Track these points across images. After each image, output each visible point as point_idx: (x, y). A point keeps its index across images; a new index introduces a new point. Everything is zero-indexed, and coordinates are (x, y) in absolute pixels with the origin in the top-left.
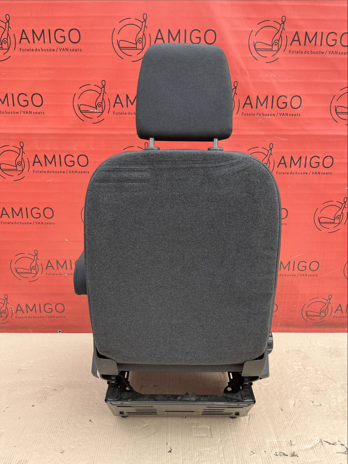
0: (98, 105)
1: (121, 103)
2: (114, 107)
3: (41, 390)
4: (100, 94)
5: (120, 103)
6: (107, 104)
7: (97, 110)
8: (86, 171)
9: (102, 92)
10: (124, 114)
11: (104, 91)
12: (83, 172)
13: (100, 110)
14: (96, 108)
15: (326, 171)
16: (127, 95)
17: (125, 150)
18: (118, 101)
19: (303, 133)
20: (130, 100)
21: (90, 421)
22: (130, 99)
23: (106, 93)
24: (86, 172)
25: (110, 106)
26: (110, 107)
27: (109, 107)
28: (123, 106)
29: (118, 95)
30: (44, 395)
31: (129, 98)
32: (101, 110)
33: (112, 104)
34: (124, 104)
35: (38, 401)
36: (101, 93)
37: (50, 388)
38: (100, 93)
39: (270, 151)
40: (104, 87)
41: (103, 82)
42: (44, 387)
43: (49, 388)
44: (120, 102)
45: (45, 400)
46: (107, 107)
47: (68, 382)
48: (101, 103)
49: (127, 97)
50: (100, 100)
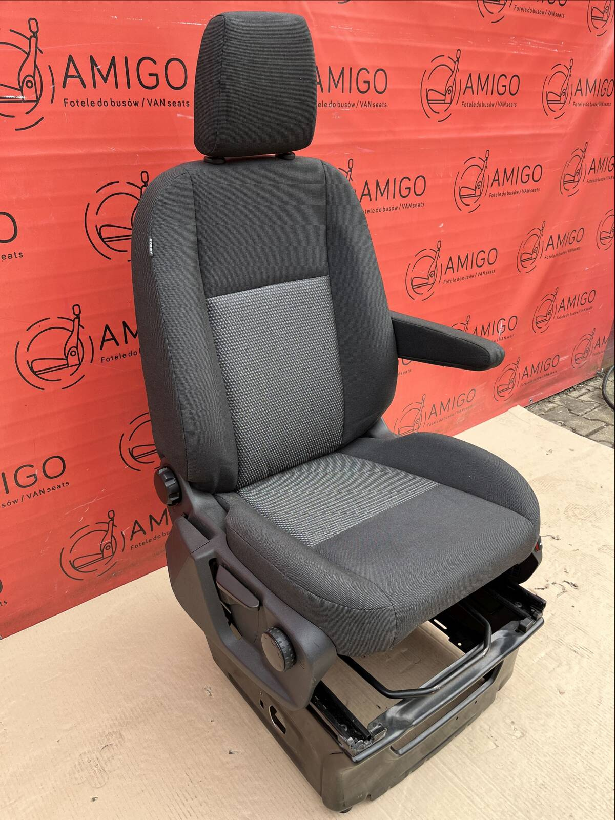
0: (25, 82)
1: (80, 77)
2: (64, 87)
3: (77, 763)
4: (28, 54)
5: (76, 77)
6: (47, 78)
7: (23, 96)
8: (15, 254)
9: (33, 49)
10: (89, 104)
11: (37, 47)
12: (7, 256)
13: (29, 94)
14: (21, 89)
15: (418, 200)
16: (91, 56)
17: (100, 191)
18: (72, 71)
19: (390, 137)
20: (98, 70)
21: (230, 753)
22: (99, 67)
23: (42, 53)
24: (13, 256)
25: (53, 84)
26: (54, 88)
27: (52, 86)
28: (84, 86)
29: (70, 56)
30: (96, 769)
31: (97, 66)
32: (35, 95)
33: (59, 79)
34: (88, 79)
35: (94, 785)
36: (30, 52)
37: (91, 750)
38: (27, 50)
39: (350, 173)
40: (35, 35)
41: (33, 23)
42: (77, 756)
43: (89, 752)
44: (77, 75)
45: (106, 774)
46: (47, 89)
47: (118, 718)
48: (31, 76)
49: (93, 63)
50: (28, 69)
